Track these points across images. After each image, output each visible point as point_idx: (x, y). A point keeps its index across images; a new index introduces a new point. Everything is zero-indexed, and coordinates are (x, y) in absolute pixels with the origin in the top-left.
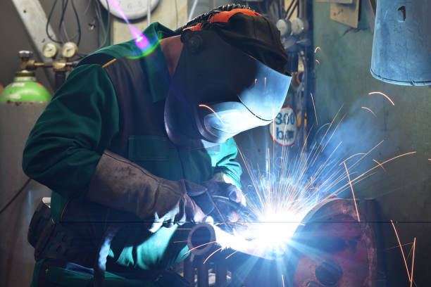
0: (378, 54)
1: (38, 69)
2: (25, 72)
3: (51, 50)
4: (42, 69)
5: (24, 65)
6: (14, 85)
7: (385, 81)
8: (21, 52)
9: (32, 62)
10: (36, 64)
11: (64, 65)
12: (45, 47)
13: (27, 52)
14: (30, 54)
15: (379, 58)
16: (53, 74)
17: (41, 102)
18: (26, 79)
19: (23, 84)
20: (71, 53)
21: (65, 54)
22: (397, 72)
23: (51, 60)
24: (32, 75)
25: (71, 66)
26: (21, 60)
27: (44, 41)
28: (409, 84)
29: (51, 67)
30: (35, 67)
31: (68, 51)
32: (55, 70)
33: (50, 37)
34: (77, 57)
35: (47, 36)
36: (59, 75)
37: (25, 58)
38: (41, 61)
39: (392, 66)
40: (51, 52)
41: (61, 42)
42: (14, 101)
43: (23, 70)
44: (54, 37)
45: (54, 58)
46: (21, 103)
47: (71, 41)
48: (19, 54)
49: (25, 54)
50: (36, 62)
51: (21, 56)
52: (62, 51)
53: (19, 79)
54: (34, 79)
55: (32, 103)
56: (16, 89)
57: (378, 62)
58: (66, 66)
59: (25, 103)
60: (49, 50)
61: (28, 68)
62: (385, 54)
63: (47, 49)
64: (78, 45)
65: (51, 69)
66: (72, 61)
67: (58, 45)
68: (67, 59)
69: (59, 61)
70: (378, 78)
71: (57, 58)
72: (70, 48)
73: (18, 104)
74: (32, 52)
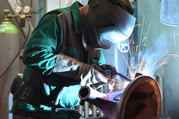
0: (163, 12)
1: (13, 18)
2: (7, 19)
3: (18, 10)
4: (14, 18)
5: (6, 16)
6: (2, 25)
7: (166, 24)
8: (5, 10)
9: (10, 15)
10: (12, 16)
11: (24, 16)
12: (15, 8)
13: (8, 10)
14: (9, 11)
15: (163, 14)
16: (19, 20)
17: (14, 33)
18: (7, 22)
19: (6, 25)
20: (28, 11)
21: (25, 11)
22: (171, 20)
23: (18, 14)
24: (10, 21)
25: (27, 17)
26: (5, 14)
27: (15, 5)
28: (176, 26)
29: (19, 17)
30: (11, 17)
31: (26, 10)
32: (20, 18)
33: (18, 4)
34: (30, 13)
35: (16, 3)
36: (22, 21)
37: (7, 13)
38: (14, 14)
39: (169, 17)
40: (19, 10)
41: (23, 6)
42: (2, 33)
43: (6, 18)
44: (20, 4)
45: (20, 13)
46: (5, 33)
47: (27, 5)
48: (4, 11)
49: (7, 11)
50: (12, 15)
51: (5, 12)
52: (23, 10)
53: (4, 22)
54: (11, 23)
55: (10, 34)
56: (3, 27)
57: (163, 16)
58: (25, 17)
59: (7, 34)
60: (18, 9)
61: (8, 18)
62: (166, 12)
63: (17, 9)
64: (31, 7)
65: (18, 18)
66: (28, 15)
67: (22, 7)
68: (26, 14)
69: (22, 14)
70: (163, 23)
71: (21, 13)
72: (27, 9)
73: (3, 34)
74: (10, 11)
